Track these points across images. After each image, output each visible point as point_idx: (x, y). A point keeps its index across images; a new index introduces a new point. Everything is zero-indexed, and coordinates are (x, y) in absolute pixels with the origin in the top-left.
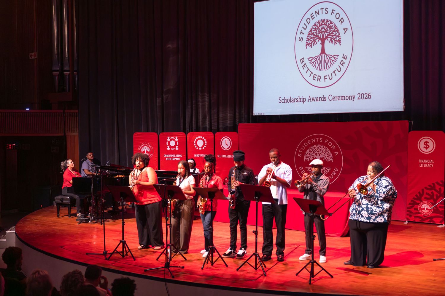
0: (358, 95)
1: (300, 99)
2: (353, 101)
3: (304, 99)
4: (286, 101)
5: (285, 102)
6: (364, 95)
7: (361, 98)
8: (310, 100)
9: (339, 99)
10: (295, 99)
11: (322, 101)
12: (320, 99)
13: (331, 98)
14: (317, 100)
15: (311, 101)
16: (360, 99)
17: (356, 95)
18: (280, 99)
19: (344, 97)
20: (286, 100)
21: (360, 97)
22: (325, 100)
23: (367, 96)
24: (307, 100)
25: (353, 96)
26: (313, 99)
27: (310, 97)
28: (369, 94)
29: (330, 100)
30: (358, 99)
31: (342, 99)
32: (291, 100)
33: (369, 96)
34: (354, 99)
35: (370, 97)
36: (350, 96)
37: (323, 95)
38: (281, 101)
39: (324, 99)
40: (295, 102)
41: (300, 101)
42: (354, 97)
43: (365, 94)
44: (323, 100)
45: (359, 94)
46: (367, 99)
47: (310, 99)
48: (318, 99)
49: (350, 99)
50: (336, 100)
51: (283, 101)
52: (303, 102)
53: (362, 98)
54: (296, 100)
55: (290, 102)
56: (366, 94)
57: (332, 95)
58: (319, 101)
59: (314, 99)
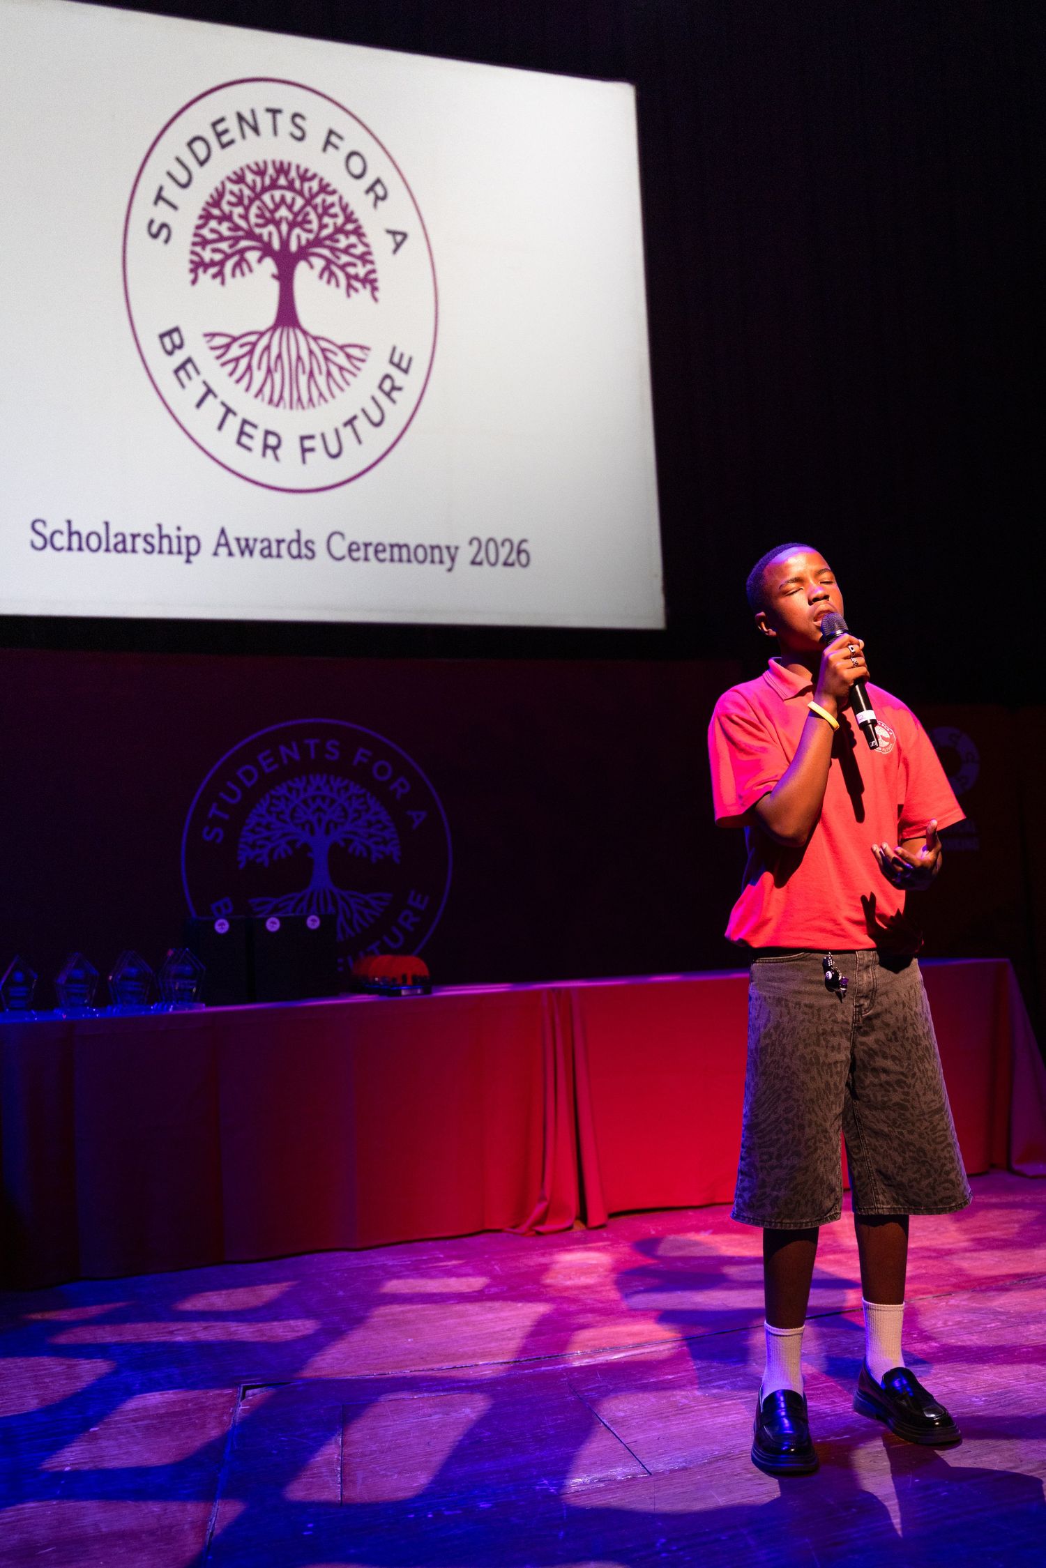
0: (471, 543)
1: (165, 541)
2: (450, 570)
3: (188, 539)
4: (77, 540)
5: (70, 549)
6: (501, 549)
7: (485, 563)
8: (223, 551)
9: (381, 556)
10: (134, 536)
11: (294, 557)
12: (284, 547)
13: (340, 547)
14: (266, 552)
15: (230, 554)
16: (480, 563)
17: (463, 544)
18: (39, 526)
19: (404, 551)
20: (75, 538)
21: (482, 555)
22: (310, 554)
23: (514, 556)
24: (209, 544)
25: (448, 548)
26: (243, 543)
27: (223, 532)
28: (524, 546)
29: (338, 554)
30: (473, 563)
31: (396, 557)
32: (113, 541)
33: (519, 554)
34: (453, 559)
35: (523, 557)
36: (433, 548)
37: (298, 532)
38: (49, 542)
39: (302, 549)
40: (134, 551)
41: (166, 548)
42: (453, 550)
43: (503, 544)
44: (299, 556)
45: (475, 543)
46: (512, 565)
47: (223, 541)
48: (269, 547)
49: (437, 558)
50: (366, 559)
51: (61, 541)
52: (184, 557)
53: (492, 559)
54: (140, 543)
55: (107, 550)
56: (507, 545)
57: (342, 535)
58: (279, 556)
59: (247, 545)
